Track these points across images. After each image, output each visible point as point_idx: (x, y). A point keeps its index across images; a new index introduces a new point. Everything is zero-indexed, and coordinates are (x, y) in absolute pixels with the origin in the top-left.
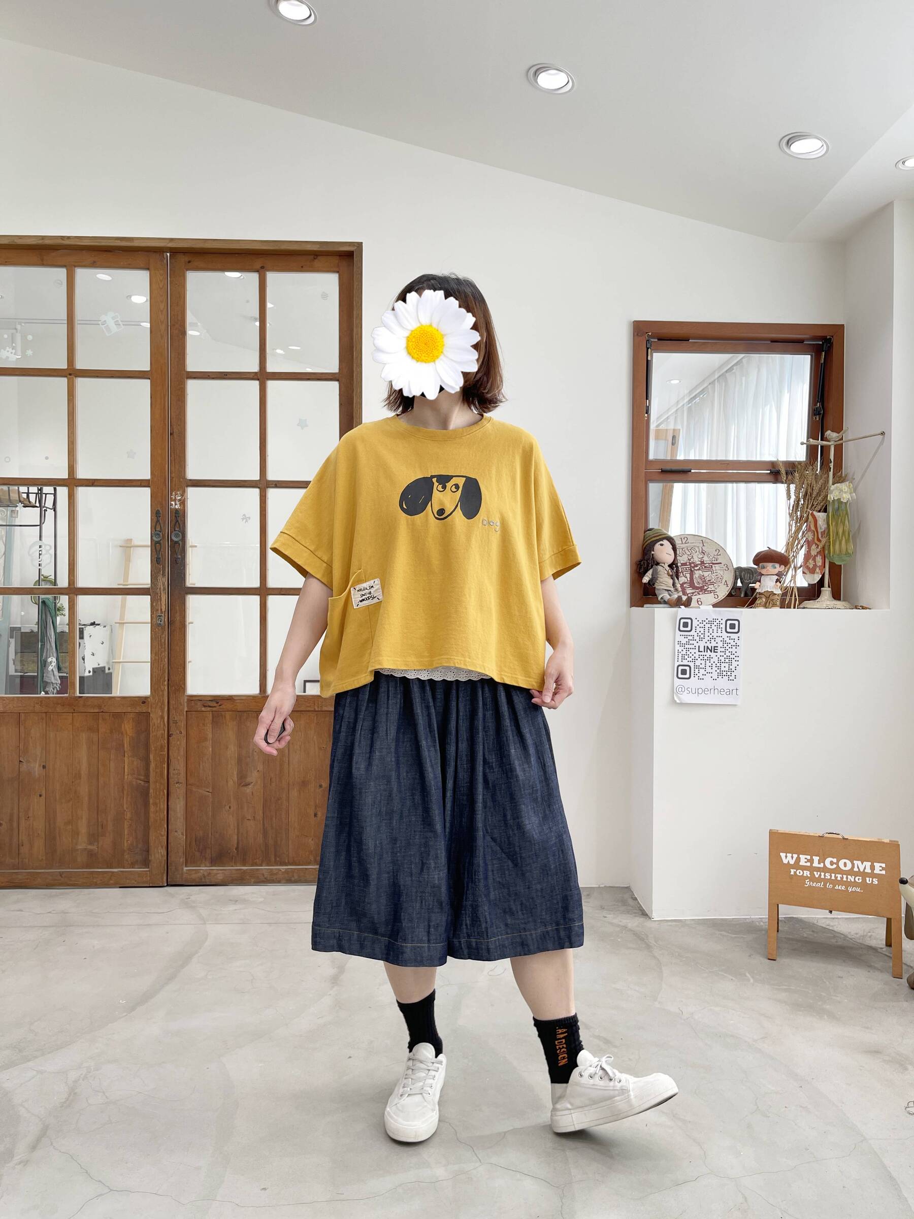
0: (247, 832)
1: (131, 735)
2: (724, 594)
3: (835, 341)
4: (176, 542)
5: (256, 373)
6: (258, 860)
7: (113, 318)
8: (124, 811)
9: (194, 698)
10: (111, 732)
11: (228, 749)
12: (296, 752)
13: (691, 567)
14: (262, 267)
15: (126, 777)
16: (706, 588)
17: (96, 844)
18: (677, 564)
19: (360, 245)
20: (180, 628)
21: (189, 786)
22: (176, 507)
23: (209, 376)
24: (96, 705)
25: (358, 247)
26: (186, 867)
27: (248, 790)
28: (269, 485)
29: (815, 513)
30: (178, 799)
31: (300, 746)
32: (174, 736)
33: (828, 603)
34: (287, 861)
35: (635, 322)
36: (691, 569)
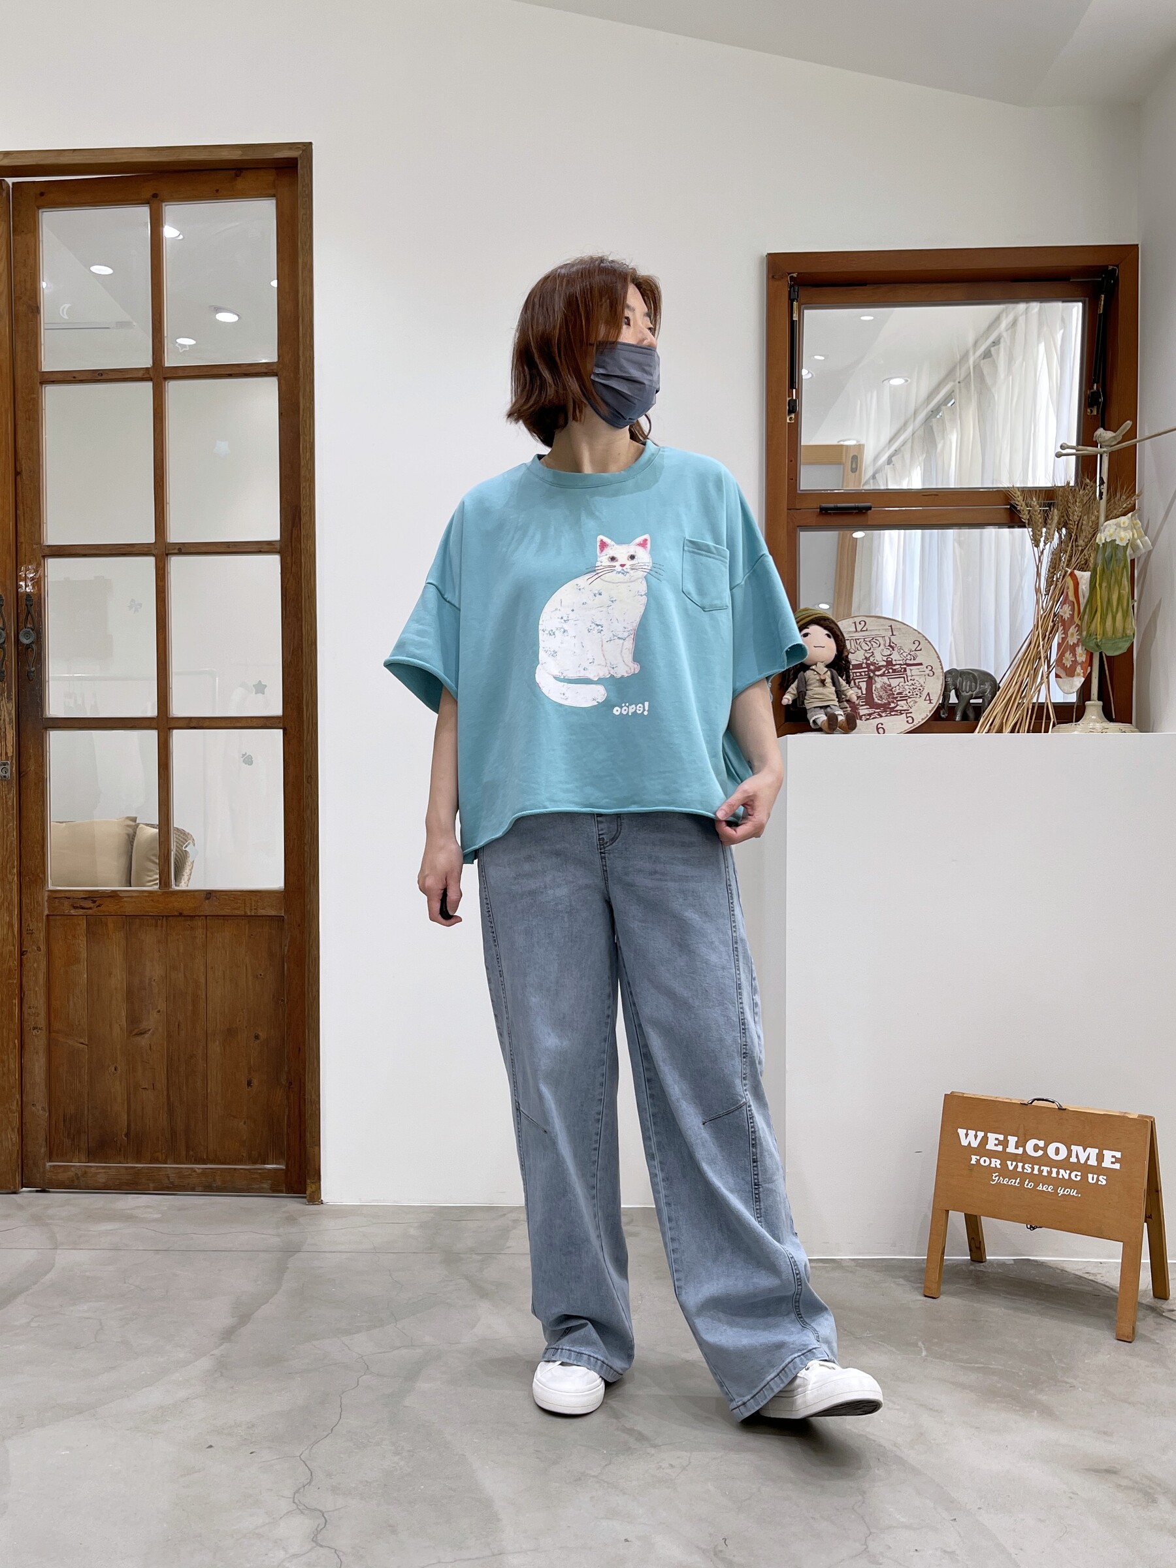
0: (143, 1108)
2: (924, 716)
3: (1121, 275)
4: (28, 647)
5: (147, 369)
6: (159, 1154)
9: (58, 895)
11: (113, 976)
12: (217, 982)
13: (869, 670)
14: (156, 196)
16: (892, 705)
19: (307, 148)
20: (35, 784)
21: (54, 1034)
22: (27, 589)
23: (74, 377)
25: (303, 151)
26: (49, 1160)
27: (144, 1041)
28: (169, 550)
29: (1076, 572)
30: (37, 1053)
31: (224, 972)
32: (28, 954)
33: (1098, 726)
34: (205, 1157)
35: (769, 254)
36: (868, 674)
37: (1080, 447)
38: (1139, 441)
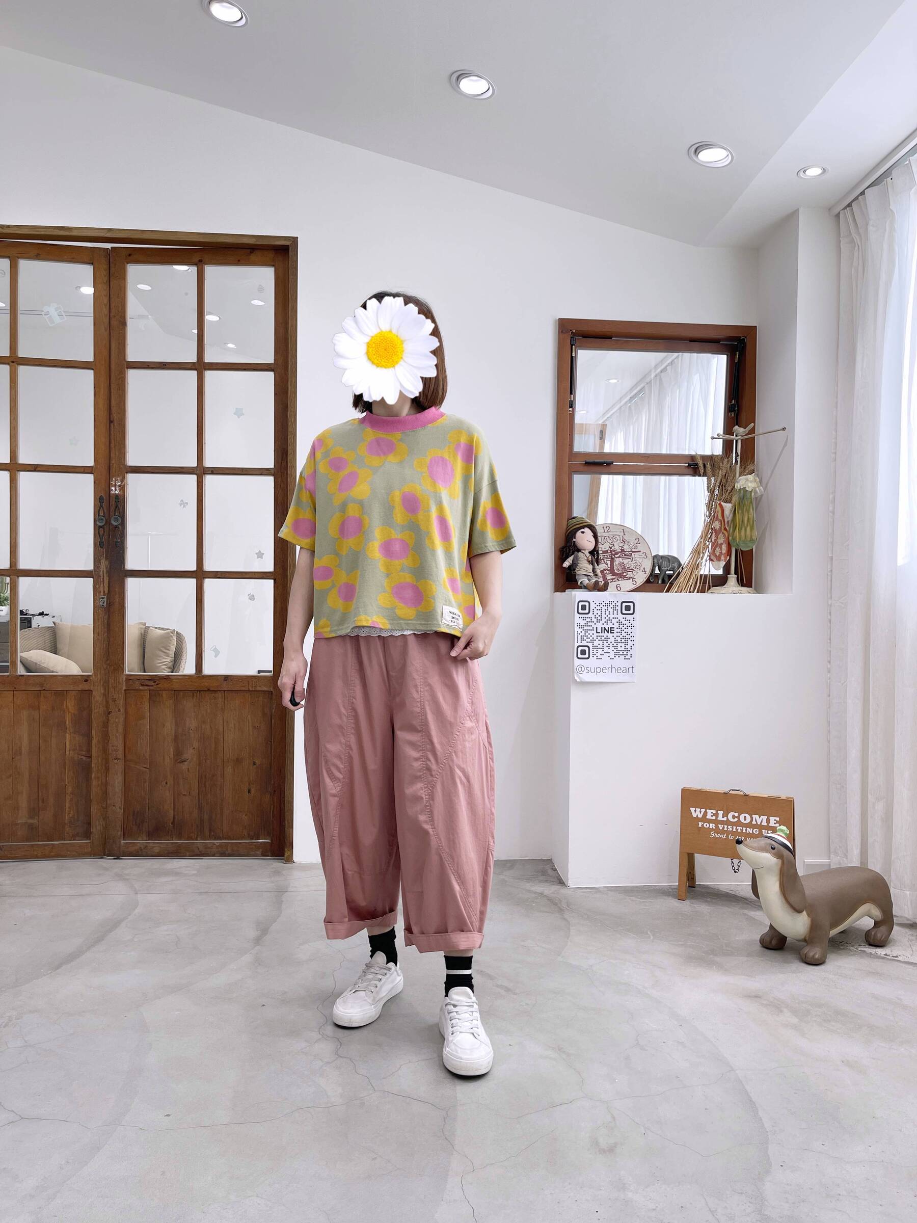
0: (183, 807)
1: (73, 712)
2: (642, 580)
3: (747, 341)
4: (116, 527)
5: (194, 363)
6: (193, 835)
7: (56, 309)
8: (66, 785)
9: (132, 678)
10: (53, 709)
11: (165, 727)
12: (230, 731)
14: (200, 261)
15: (67, 753)
16: (625, 574)
17: (37, 818)
18: (598, 551)
19: (295, 239)
20: (119, 610)
21: (127, 762)
22: (117, 492)
23: (148, 366)
24: (38, 684)
25: (293, 242)
26: (124, 840)
27: (184, 766)
28: (206, 471)
29: (723, 504)
30: (117, 774)
31: (235, 724)
32: (113, 714)
33: (734, 588)
34: (221, 836)
35: (560, 319)
36: (611, 557)
37: (727, 436)
38: (757, 435)
